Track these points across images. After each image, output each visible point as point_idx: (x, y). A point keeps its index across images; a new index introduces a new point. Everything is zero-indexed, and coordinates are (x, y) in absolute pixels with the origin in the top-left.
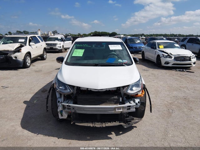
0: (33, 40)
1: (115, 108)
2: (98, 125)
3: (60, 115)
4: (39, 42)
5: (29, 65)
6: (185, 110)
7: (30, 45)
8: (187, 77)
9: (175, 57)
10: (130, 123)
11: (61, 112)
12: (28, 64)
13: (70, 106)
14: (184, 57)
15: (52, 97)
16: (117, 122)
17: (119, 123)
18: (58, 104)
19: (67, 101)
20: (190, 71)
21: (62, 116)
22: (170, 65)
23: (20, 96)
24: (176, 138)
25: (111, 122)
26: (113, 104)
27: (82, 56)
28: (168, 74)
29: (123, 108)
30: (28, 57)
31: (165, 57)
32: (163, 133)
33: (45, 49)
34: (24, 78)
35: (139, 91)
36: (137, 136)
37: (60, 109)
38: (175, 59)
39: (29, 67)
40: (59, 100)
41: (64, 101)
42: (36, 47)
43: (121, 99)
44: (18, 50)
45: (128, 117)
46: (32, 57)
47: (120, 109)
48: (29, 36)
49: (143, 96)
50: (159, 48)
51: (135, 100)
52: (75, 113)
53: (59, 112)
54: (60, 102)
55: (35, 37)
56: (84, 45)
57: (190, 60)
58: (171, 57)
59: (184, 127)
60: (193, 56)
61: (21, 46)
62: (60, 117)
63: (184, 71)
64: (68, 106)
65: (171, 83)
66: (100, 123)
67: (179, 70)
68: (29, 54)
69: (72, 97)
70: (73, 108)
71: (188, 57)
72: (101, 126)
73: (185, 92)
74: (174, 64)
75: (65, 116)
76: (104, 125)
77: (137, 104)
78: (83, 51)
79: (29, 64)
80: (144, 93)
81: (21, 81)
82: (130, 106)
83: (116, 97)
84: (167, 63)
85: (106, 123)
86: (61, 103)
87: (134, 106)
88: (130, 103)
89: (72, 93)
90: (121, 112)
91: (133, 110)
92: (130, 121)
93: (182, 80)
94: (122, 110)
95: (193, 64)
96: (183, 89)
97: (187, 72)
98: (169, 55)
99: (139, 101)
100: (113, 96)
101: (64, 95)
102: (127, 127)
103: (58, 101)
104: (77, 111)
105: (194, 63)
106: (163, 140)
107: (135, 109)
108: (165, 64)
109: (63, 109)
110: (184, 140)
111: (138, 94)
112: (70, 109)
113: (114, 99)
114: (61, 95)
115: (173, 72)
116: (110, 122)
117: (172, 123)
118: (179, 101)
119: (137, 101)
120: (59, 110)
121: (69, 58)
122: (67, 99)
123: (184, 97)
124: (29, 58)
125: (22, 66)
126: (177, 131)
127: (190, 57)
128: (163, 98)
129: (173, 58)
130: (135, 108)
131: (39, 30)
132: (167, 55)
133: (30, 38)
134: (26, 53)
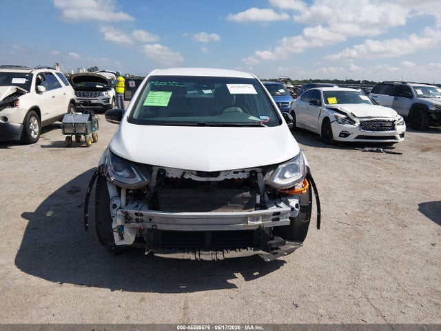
0: (44, 80)
1: (245, 218)
2: (207, 256)
3: (116, 235)
4: (60, 86)
5: (36, 136)
6: (392, 226)
7: (38, 91)
8: (389, 163)
9: (361, 122)
10: (278, 251)
11: (119, 229)
12: (32, 134)
13: (141, 215)
14: (381, 121)
15: (97, 196)
16: (249, 248)
17: (254, 250)
18: (113, 211)
19: (135, 204)
20: (393, 151)
21: (122, 238)
22: (350, 139)
23: (16, 201)
24: (377, 282)
25: (237, 250)
26: (240, 208)
27: (166, 105)
28: (347, 158)
29: (264, 216)
30: (33, 118)
31: (340, 121)
32: (349, 273)
33: (72, 101)
34: (24, 164)
35: (298, 181)
36: (292, 279)
37: (118, 222)
38: (361, 125)
39: (36, 142)
40: (115, 202)
41: (126, 205)
42: (53, 97)
43: (258, 198)
44: (11, 102)
45: (273, 239)
46: (43, 118)
47: (257, 220)
48: (35, 73)
49: (305, 191)
50: (327, 103)
51: (289, 200)
52: (154, 231)
53: (116, 230)
54: (118, 206)
55: (51, 74)
56: (171, 84)
57: (393, 128)
58: (353, 122)
59: (394, 261)
60: (399, 119)
61: (18, 93)
62: (118, 242)
63: (380, 152)
64: (136, 214)
65: (356, 174)
66: (211, 252)
67: (370, 149)
68: (35, 111)
69: (147, 196)
70: (150, 220)
71: (389, 121)
72: (214, 257)
73: (386, 191)
74: (359, 137)
75: (129, 239)
76: (220, 256)
77: (293, 209)
78: (169, 94)
79: (35, 134)
80: (307, 186)
81: (17, 170)
82: (278, 213)
83: (247, 194)
84: (345, 134)
85: (225, 251)
86: (120, 208)
87: (287, 212)
88: (277, 206)
89: (147, 186)
90: (260, 225)
91: (285, 221)
92: (277, 248)
93: (378, 168)
94: (260, 222)
95: (398, 137)
96: (381, 186)
97: (388, 152)
98: (348, 118)
99: (298, 202)
100: (242, 192)
101: (128, 190)
102: (272, 260)
103: (111, 206)
104: (157, 225)
105: (402, 135)
106: (350, 287)
107: (288, 220)
108: (340, 136)
109: (126, 222)
110: (394, 286)
111: (296, 188)
112: (142, 221)
113: (244, 198)
114: (119, 189)
115: (358, 153)
116: (234, 249)
117: (367, 252)
118: (376, 209)
119: (293, 202)
120: (114, 226)
121: (136, 110)
122: (134, 200)
123: (385, 200)
124: (36, 121)
125: (19, 138)
126: (378, 268)
127: (393, 122)
128: (342, 203)
129: (357, 124)
130: (290, 218)
131: (58, 64)
132: (344, 116)
133: (40, 77)
134: (28, 108)
